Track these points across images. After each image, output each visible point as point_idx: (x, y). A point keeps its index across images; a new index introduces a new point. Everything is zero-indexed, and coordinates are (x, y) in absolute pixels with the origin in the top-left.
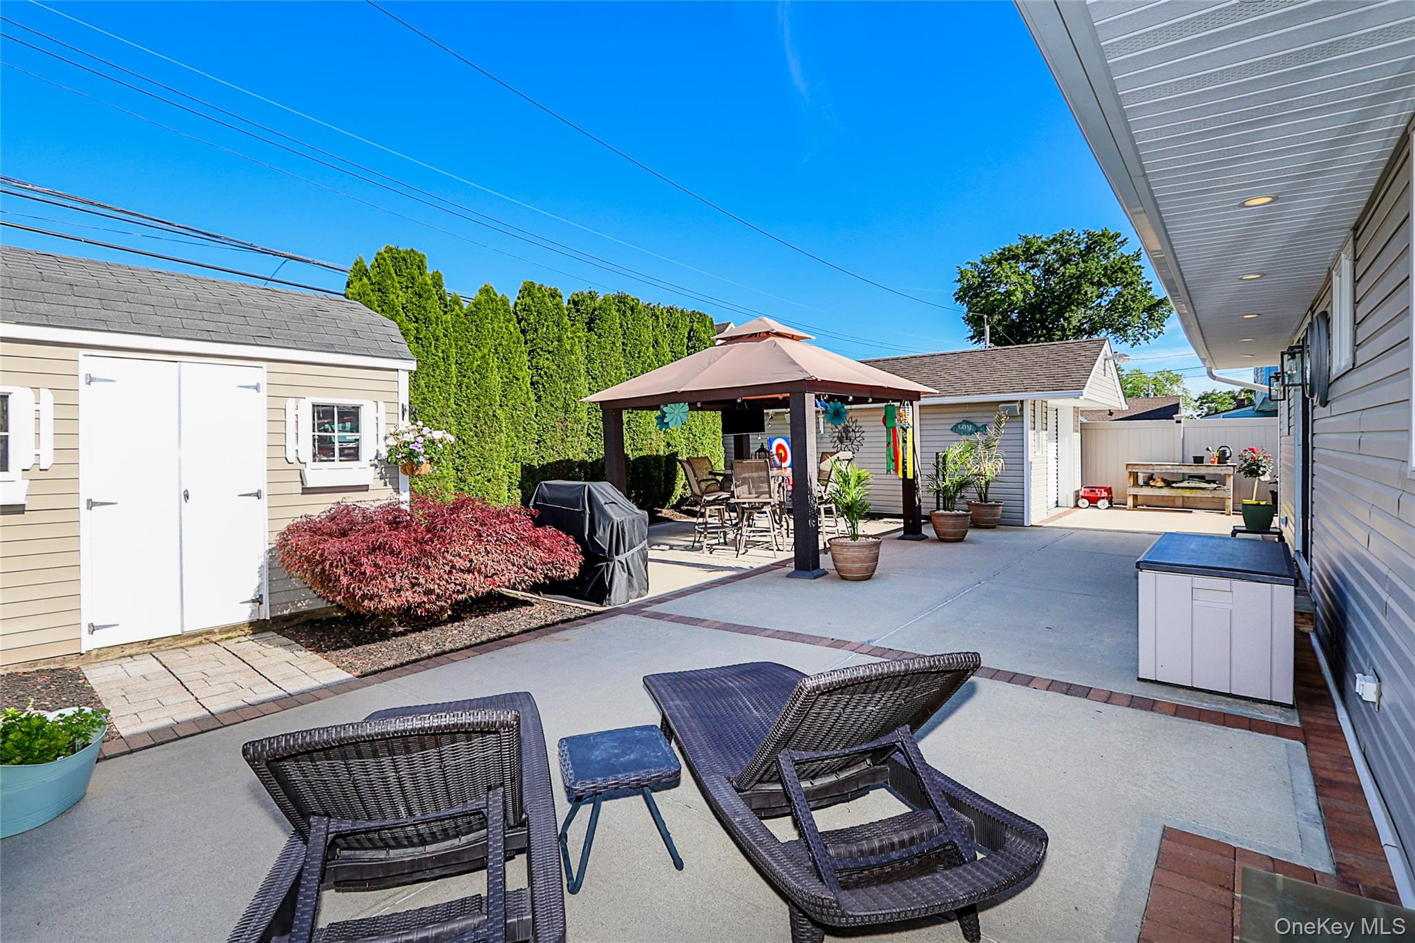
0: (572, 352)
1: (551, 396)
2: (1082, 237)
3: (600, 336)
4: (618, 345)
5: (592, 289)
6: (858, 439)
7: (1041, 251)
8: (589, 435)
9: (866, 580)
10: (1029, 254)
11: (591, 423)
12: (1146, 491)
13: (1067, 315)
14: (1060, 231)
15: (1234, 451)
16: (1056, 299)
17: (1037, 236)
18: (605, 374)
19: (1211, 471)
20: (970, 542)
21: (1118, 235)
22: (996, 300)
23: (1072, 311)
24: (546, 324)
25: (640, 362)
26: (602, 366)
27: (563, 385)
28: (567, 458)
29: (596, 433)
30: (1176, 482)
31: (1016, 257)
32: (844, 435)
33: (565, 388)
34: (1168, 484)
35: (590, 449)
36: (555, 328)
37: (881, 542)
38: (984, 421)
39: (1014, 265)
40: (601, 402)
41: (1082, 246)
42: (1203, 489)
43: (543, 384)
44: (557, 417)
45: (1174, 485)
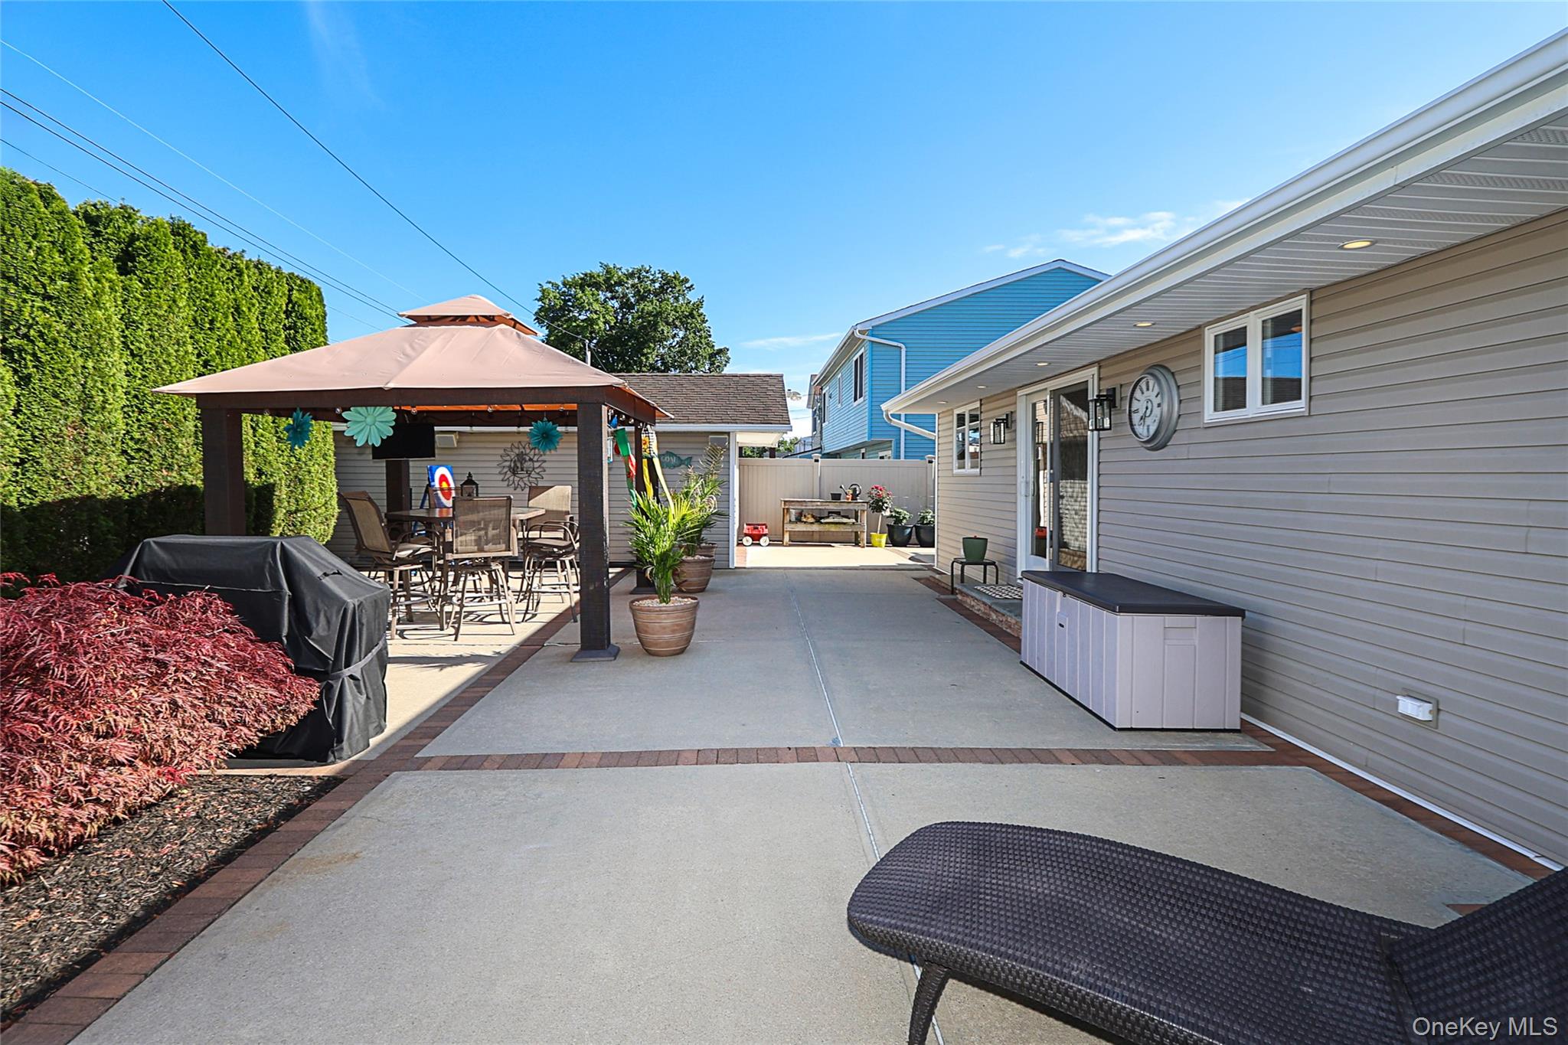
0: (98, 304)
1: (55, 377)
2: (657, 275)
3: (147, 284)
4: (181, 305)
5: (125, 203)
6: (537, 471)
7: (620, 283)
8: (124, 452)
9: (678, 654)
10: (608, 282)
11: (128, 432)
12: (800, 527)
13: (645, 351)
14: (640, 267)
15: (863, 489)
16: (633, 334)
17: (618, 266)
18: (158, 349)
19: (845, 507)
20: (713, 591)
21: (687, 281)
22: (578, 326)
23: (649, 347)
24: (36, 243)
25: (215, 337)
26: (152, 337)
27: (80, 361)
28: (86, 492)
29: (138, 450)
30: (823, 518)
31: (597, 286)
32: (519, 465)
33: (84, 367)
34: (818, 520)
35: (127, 477)
36: (56, 255)
37: (698, 603)
38: (690, 453)
39: (596, 292)
40: (198, 396)
41: (657, 285)
42: (844, 524)
43: (34, 355)
44: (66, 418)
45: (822, 521)
